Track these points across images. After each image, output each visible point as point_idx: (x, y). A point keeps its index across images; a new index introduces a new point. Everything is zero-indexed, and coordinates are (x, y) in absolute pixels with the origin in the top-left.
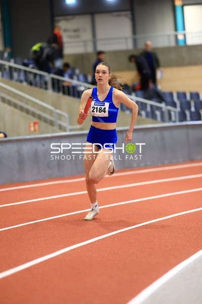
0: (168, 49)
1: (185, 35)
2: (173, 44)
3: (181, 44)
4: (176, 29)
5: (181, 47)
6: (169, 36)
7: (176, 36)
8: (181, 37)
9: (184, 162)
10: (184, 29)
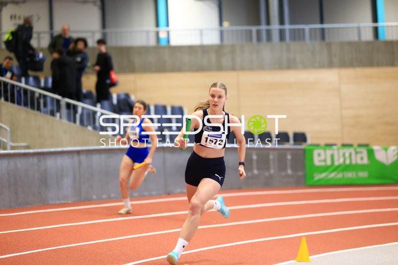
0: (146, 50)
1: (168, 32)
2: (152, 42)
3: (163, 43)
4: (157, 25)
5: (163, 48)
6: (147, 32)
7: (157, 33)
8: (163, 35)
9: (159, 196)
10: (168, 25)
